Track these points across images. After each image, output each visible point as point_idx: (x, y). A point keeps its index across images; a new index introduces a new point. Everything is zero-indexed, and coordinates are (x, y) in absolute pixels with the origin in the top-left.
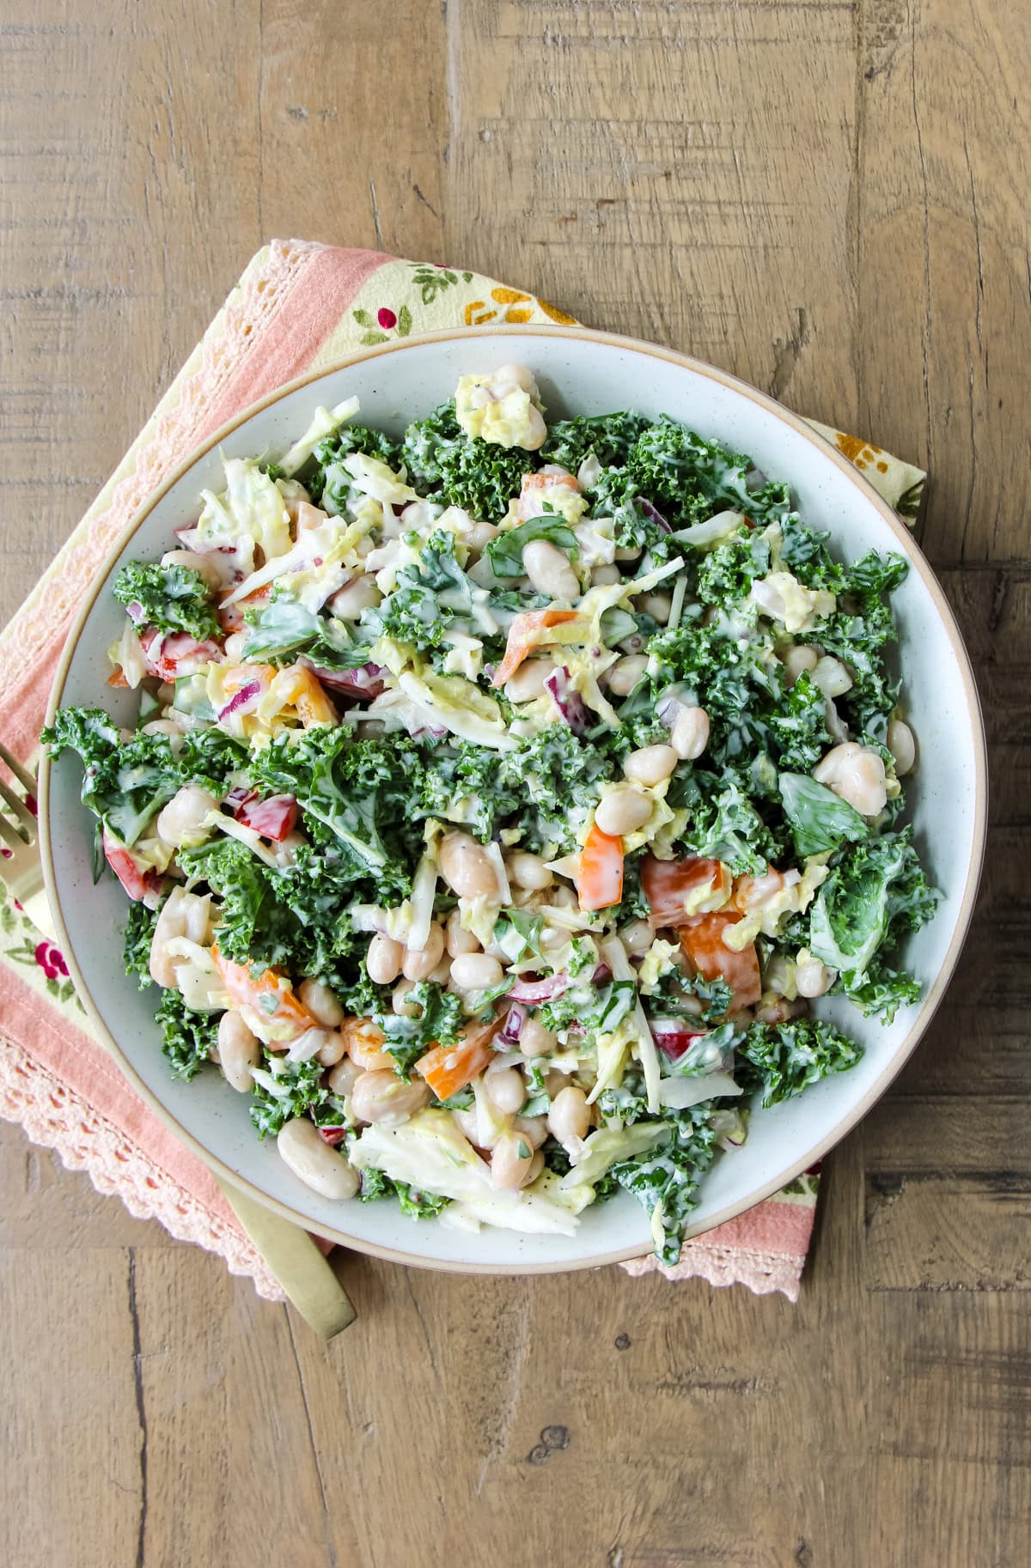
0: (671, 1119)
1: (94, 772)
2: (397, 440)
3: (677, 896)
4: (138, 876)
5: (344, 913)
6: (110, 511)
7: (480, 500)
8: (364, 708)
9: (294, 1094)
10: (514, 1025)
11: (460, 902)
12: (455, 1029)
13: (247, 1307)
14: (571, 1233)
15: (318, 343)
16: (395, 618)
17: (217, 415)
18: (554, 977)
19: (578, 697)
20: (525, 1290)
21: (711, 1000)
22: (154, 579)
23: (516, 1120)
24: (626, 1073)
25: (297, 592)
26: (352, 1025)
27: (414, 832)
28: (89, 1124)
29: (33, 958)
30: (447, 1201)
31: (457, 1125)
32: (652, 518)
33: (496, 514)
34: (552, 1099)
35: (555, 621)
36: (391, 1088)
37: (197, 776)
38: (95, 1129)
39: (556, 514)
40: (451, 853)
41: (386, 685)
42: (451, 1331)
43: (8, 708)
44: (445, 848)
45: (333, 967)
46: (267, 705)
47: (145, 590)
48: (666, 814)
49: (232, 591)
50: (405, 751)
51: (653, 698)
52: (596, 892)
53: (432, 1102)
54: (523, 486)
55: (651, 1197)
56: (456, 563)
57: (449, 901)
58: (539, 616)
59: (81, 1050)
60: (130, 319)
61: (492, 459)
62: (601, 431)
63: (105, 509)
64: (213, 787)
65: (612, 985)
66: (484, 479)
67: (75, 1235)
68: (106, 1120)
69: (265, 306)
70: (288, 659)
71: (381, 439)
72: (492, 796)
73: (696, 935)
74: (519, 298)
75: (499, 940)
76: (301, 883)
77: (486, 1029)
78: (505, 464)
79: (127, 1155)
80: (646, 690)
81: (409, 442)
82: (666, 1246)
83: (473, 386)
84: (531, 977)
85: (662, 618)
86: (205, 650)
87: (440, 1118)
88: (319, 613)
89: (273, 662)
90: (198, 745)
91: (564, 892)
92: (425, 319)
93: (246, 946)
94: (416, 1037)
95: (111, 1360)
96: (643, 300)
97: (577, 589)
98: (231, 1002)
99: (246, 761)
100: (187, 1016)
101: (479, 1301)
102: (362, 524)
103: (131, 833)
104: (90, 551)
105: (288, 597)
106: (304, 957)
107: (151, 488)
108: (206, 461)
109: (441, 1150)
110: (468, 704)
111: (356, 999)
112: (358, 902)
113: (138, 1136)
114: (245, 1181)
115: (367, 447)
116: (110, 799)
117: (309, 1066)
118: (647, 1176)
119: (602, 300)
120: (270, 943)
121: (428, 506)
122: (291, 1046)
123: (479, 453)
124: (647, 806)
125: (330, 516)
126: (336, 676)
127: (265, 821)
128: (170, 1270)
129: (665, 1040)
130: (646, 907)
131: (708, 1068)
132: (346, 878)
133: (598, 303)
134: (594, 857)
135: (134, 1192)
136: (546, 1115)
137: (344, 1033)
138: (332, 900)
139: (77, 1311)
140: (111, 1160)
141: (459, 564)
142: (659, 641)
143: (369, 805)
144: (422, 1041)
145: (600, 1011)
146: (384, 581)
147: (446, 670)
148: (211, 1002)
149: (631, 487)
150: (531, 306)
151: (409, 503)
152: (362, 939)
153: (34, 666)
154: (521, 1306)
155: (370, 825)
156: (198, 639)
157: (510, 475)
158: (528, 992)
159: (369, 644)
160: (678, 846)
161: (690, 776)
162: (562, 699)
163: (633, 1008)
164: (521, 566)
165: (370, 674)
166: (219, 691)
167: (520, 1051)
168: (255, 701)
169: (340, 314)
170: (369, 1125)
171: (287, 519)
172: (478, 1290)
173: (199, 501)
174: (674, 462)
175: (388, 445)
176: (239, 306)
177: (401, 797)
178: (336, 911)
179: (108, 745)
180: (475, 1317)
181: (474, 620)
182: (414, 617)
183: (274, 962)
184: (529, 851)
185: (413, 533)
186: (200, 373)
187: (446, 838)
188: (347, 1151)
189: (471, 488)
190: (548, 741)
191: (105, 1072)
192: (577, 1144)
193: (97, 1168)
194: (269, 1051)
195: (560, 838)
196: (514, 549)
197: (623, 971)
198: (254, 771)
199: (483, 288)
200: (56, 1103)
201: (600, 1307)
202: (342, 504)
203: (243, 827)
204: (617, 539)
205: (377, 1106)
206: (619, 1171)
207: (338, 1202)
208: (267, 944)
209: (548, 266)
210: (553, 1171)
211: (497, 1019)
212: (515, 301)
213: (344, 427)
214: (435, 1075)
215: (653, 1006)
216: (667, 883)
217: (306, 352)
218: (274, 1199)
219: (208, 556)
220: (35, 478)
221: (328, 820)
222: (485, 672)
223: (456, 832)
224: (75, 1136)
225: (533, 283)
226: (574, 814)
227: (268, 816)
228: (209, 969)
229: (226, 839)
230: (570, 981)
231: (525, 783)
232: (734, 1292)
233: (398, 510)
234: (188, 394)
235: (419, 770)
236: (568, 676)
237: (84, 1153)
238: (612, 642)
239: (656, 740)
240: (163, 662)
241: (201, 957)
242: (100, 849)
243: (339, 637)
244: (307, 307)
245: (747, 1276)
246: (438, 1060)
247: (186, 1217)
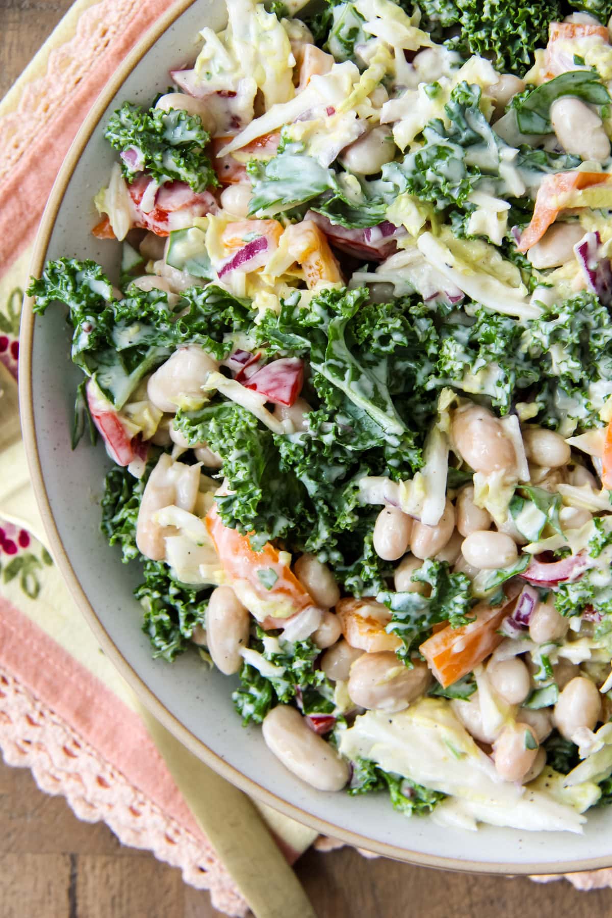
1: (90, 328)
4: (127, 440)
5: (351, 485)
6: (73, 42)
7: (502, 49)
8: (373, 269)
9: (287, 676)
10: (525, 609)
11: (476, 477)
12: (467, 609)
14: (578, 830)
16: (418, 175)
18: (572, 557)
19: (608, 263)
22: (157, 124)
23: (521, 712)
25: (306, 143)
26: (349, 606)
27: (424, 402)
28: (35, 716)
30: (442, 797)
31: (456, 716)
33: (519, 64)
34: (560, 690)
35: (586, 182)
36: (392, 672)
37: (197, 336)
38: (42, 722)
39: (587, 68)
40: (467, 425)
41: (400, 245)
44: (459, 422)
45: (335, 542)
46: (276, 263)
47: (145, 136)
49: (230, 139)
50: (419, 317)
53: (432, 689)
54: (551, 35)
56: (482, 118)
57: (461, 475)
58: (572, 176)
59: (26, 636)
63: (68, 39)
64: (214, 349)
66: (509, 27)
67: (13, 838)
68: (52, 713)
70: (296, 214)
72: (513, 366)
75: (514, 518)
76: (313, 450)
77: (495, 612)
78: (532, 11)
79: (76, 751)
84: (547, 557)
86: (202, 202)
87: (440, 707)
88: (330, 167)
89: (277, 217)
90: (199, 302)
91: (581, 473)
94: (423, 618)
97: (608, 151)
98: (224, 577)
99: (248, 323)
100: (173, 591)
102: (375, 71)
103: (121, 395)
104: (50, 86)
105: (297, 148)
106: (303, 531)
109: (441, 742)
110: (488, 269)
111: (356, 578)
112: (366, 474)
113: (88, 731)
114: (231, 766)
116: (99, 358)
117: (305, 646)
120: (272, 514)
121: (445, 54)
122: (287, 626)
125: (338, 61)
126: (347, 233)
127: (274, 384)
128: (115, 880)
132: (360, 446)
135: (81, 792)
136: (552, 707)
137: (340, 614)
138: (339, 471)
140: (58, 756)
141: (485, 118)
143: (381, 371)
144: (430, 622)
146: (401, 135)
147: (469, 231)
148: (203, 575)
151: (422, 49)
152: (367, 514)
155: (385, 394)
156: (195, 190)
157: (536, 23)
158: (542, 573)
159: (382, 202)
162: (593, 266)
164: (548, 122)
165: (385, 234)
166: (219, 247)
167: (529, 638)
168: (262, 257)
170: (364, 712)
171: (292, 62)
173: (197, 39)
177: (412, 365)
178: (340, 483)
179: (101, 299)
181: (501, 180)
182: (440, 175)
183: (276, 534)
184: (545, 426)
185: (436, 85)
187: (461, 409)
188: (335, 742)
189: (494, 36)
190: (578, 309)
191: (51, 661)
192: (587, 737)
193: (41, 764)
194: (262, 630)
195: (581, 413)
196: (542, 104)
198: (261, 332)
202: (349, 47)
203: (249, 391)
205: (378, 690)
207: (327, 793)
208: (269, 515)
210: (555, 768)
211: (506, 603)
214: (440, 659)
219: (206, 99)
221: (343, 385)
222: (511, 235)
223: (470, 405)
224: (20, 729)
226: (597, 389)
227: (274, 380)
228: (202, 541)
229: (227, 404)
230: (590, 562)
231: (549, 354)
233: (410, 56)
235: (433, 337)
236: (599, 242)
237: (27, 748)
240: (154, 213)
241: (192, 527)
242: (80, 413)
243: (352, 191)
246: (445, 642)
247: (139, 820)
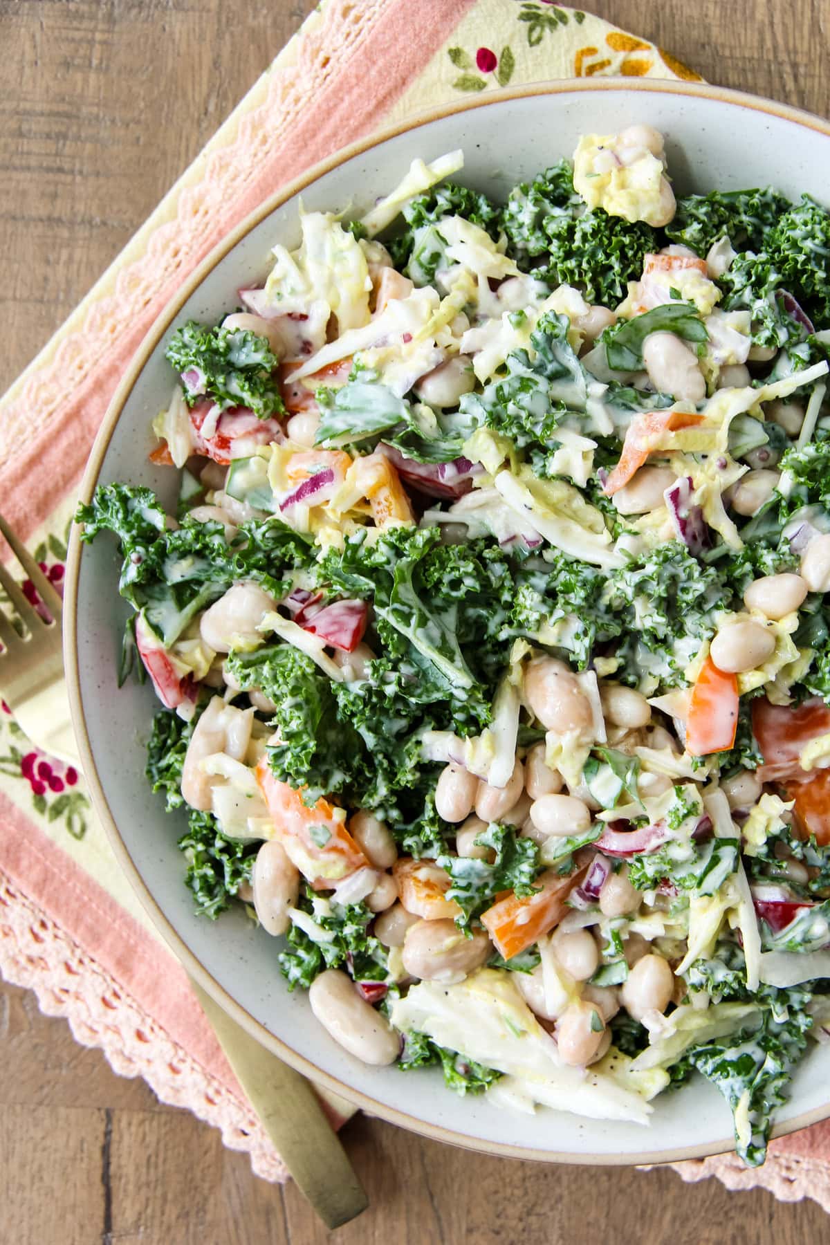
0: (763, 1000)
1: (139, 560)
2: (499, 204)
3: (792, 747)
4: (176, 680)
5: (414, 740)
6: (144, 261)
7: (593, 280)
8: (446, 508)
9: (338, 941)
10: (596, 879)
11: (548, 736)
12: (533, 878)
13: (237, 1186)
14: (644, 1121)
15: (404, 83)
16: (499, 408)
17: (279, 158)
18: (650, 827)
19: (699, 512)
20: (558, 1191)
21: (820, 868)
22: (221, 344)
23: (586, 989)
24: (719, 944)
25: (379, 371)
26: (407, 868)
27: (495, 653)
28: (74, 964)
29: (18, 770)
30: (498, 1075)
31: (517, 990)
32: (794, 314)
33: (610, 297)
34: (630, 967)
35: (679, 424)
36: (450, 941)
37: (255, 572)
38: (80, 969)
39: (685, 302)
40: (541, 680)
41: (475, 484)
42: (470, 1231)
43: (11, 480)
44: (532, 675)
45: (394, 800)
46: (342, 497)
47: (207, 356)
48: (789, 652)
49: (300, 365)
50: (494, 561)
51: (783, 521)
52: (706, 735)
53: (492, 960)
54: (646, 267)
55: (736, 1087)
56: (570, 350)
57: (532, 733)
58: (665, 415)
59: (69, 878)
60: (177, 36)
61: (611, 234)
62: (733, 209)
63: (139, 258)
64: (272, 586)
65: (713, 842)
66: (601, 256)
67: (46, 1090)
68: (93, 960)
69: (348, 35)
70: (366, 446)
71: (482, 202)
72: (593, 618)
73: (808, 794)
74: (636, 46)
75: (588, 782)
76: (374, 700)
77: (563, 882)
78: (627, 240)
79: (115, 1002)
80: (774, 511)
81: (513, 207)
82: (751, 1144)
83: (595, 148)
84: (622, 826)
85: (793, 429)
86: (267, 430)
87: (499, 980)
88: (404, 397)
89: (346, 448)
90: (258, 536)
91: (661, 734)
92: (530, 64)
93: (306, 768)
94: (486, 885)
95: (77, 1238)
96: (776, 57)
97: (702, 390)
98: (273, 832)
99: (310, 560)
100: (219, 844)
101: (505, 1199)
102: (457, 298)
103: (171, 632)
104: (117, 306)
105: (369, 376)
106: (360, 786)
107: (193, 238)
108: (282, 213)
109: (500, 1018)
110: (569, 513)
111: (415, 838)
112: (430, 727)
113: (129, 982)
115: (466, 211)
116: (148, 591)
117: (357, 910)
118: (731, 1063)
119: (727, 53)
120: (327, 767)
121: (532, 284)
122: (339, 887)
123: (599, 226)
124: (768, 641)
125: (418, 286)
126: (420, 468)
127: (335, 628)
128: (151, 1139)
129: (767, 909)
130: (758, 756)
131: (816, 944)
132: (425, 699)
133: (723, 58)
134: (707, 695)
135: (119, 1045)
136: (620, 985)
137: (396, 876)
138: (401, 724)
139: (41, 1179)
140: (97, 1007)
141: (574, 350)
142: (795, 456)
143: (451, 618)
144: (492, 890)
145: (698, 870)
146: (482, 366)
147: (551, 471)
148: (251, 829)
149: (773, 277)
150: (650, 56)
151: (508, 278)
152: (430, 771)
153: (43, 435)
154: (552, 1209)
155: (453, 642)
156: (260, 416)
157: (630, 253)
158: (616, 842)
159: (458, 436)
160: (798, 690)
161: (818, 612)
162: (684, 513)
163: (735, 870)
164: (639, 359)
165: (460, 470)
166: (282, 478)
167: (599, 910)
168: (327, 491)
169: (433, 51)
170: (418, 982)
171: (369, 286)
172: (505, 1186)
173: (269, 257)
174: (822, 251)
175: (488, 209)
176: (318, 33)
177: (484, 612)
178: (402, 737)
179: (153, 529)
180: (498, 1216)
181: (588, 417)
182: (522, 408)
183: (331, 789)
184: (624, 684)
185: (521, 313)
186: (263, 108)
187: (534, 662)
188: (387, 1011)
189: (585, 266)
190: (667, 560)
191: (94, 905)
192: (657, 1020)
193: (79, 1015)
194: (312, 890)
195: (664, 671)
196: (634, 339)
197: (725, 827)
198: (323, 572)
199: (597, 31)
200: (36, 937)
201: (643, 1216)
202: (430, 273)
203: (305, 633)
204: (754, 335)
205: (434, 961)
206: (698, 1055)
207: (375, 1068)
208: (324, 768)
209: (667, 10)
210: (621, 1050)
211: (576, 872)
212: (632, 49)
213: (440, 186)
214: (503, 931)
215: (756, 870)
216: (781, 731)
217: (390, 94)
218: (304, 1059)
219: (276, 322)
220: (56, 215)
221: (408, 632)
222: (597, 477)
223: (545, 657)
224: (57, 977)
225: (649, 29)
226: (683, 646)
227: (334, 623)
228: (251, 793)
229: (283, 646)
230: (669, 833)
231: (632, 606)
232: (799, 1211)
233: (494, 284)
234: (248, 132)
235: (508, 583)
236: (691, 488)
237: (64, 997)
238: (739, 453)
239: (784, 567)
240: (216, 439)
241: (241, 777)
242: (128, 649)
243: (427, 423)
244: (396, 39)
245: (819, 1191)
246: (508, 913)
247: (179, 1077)
